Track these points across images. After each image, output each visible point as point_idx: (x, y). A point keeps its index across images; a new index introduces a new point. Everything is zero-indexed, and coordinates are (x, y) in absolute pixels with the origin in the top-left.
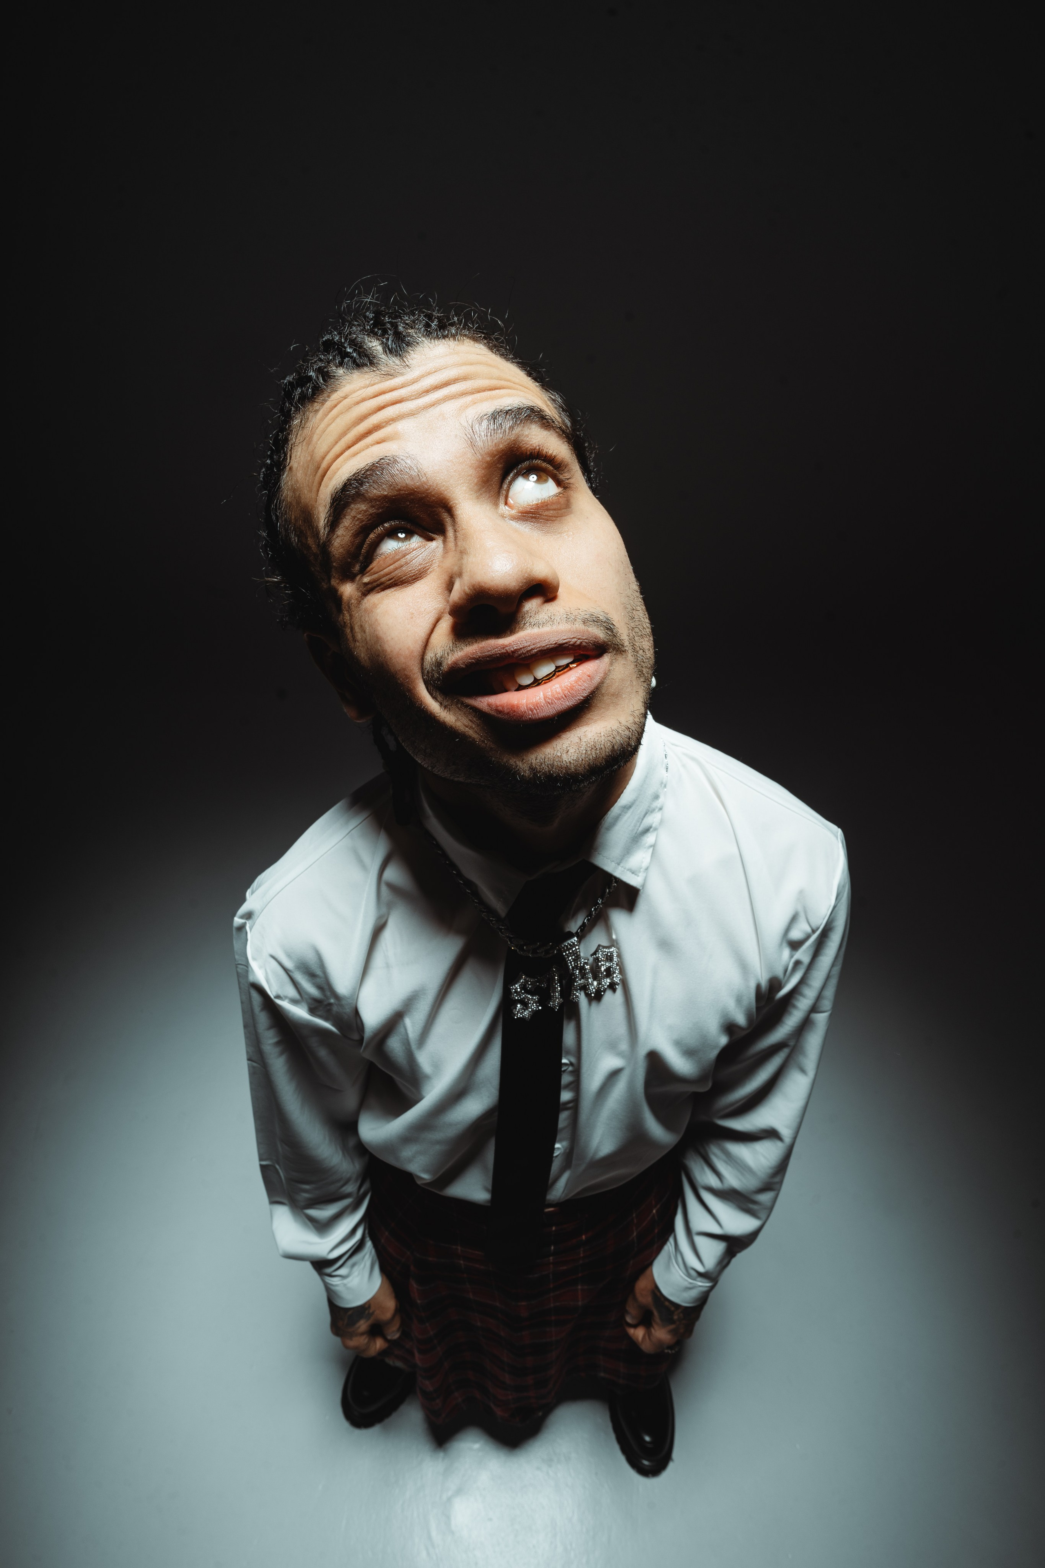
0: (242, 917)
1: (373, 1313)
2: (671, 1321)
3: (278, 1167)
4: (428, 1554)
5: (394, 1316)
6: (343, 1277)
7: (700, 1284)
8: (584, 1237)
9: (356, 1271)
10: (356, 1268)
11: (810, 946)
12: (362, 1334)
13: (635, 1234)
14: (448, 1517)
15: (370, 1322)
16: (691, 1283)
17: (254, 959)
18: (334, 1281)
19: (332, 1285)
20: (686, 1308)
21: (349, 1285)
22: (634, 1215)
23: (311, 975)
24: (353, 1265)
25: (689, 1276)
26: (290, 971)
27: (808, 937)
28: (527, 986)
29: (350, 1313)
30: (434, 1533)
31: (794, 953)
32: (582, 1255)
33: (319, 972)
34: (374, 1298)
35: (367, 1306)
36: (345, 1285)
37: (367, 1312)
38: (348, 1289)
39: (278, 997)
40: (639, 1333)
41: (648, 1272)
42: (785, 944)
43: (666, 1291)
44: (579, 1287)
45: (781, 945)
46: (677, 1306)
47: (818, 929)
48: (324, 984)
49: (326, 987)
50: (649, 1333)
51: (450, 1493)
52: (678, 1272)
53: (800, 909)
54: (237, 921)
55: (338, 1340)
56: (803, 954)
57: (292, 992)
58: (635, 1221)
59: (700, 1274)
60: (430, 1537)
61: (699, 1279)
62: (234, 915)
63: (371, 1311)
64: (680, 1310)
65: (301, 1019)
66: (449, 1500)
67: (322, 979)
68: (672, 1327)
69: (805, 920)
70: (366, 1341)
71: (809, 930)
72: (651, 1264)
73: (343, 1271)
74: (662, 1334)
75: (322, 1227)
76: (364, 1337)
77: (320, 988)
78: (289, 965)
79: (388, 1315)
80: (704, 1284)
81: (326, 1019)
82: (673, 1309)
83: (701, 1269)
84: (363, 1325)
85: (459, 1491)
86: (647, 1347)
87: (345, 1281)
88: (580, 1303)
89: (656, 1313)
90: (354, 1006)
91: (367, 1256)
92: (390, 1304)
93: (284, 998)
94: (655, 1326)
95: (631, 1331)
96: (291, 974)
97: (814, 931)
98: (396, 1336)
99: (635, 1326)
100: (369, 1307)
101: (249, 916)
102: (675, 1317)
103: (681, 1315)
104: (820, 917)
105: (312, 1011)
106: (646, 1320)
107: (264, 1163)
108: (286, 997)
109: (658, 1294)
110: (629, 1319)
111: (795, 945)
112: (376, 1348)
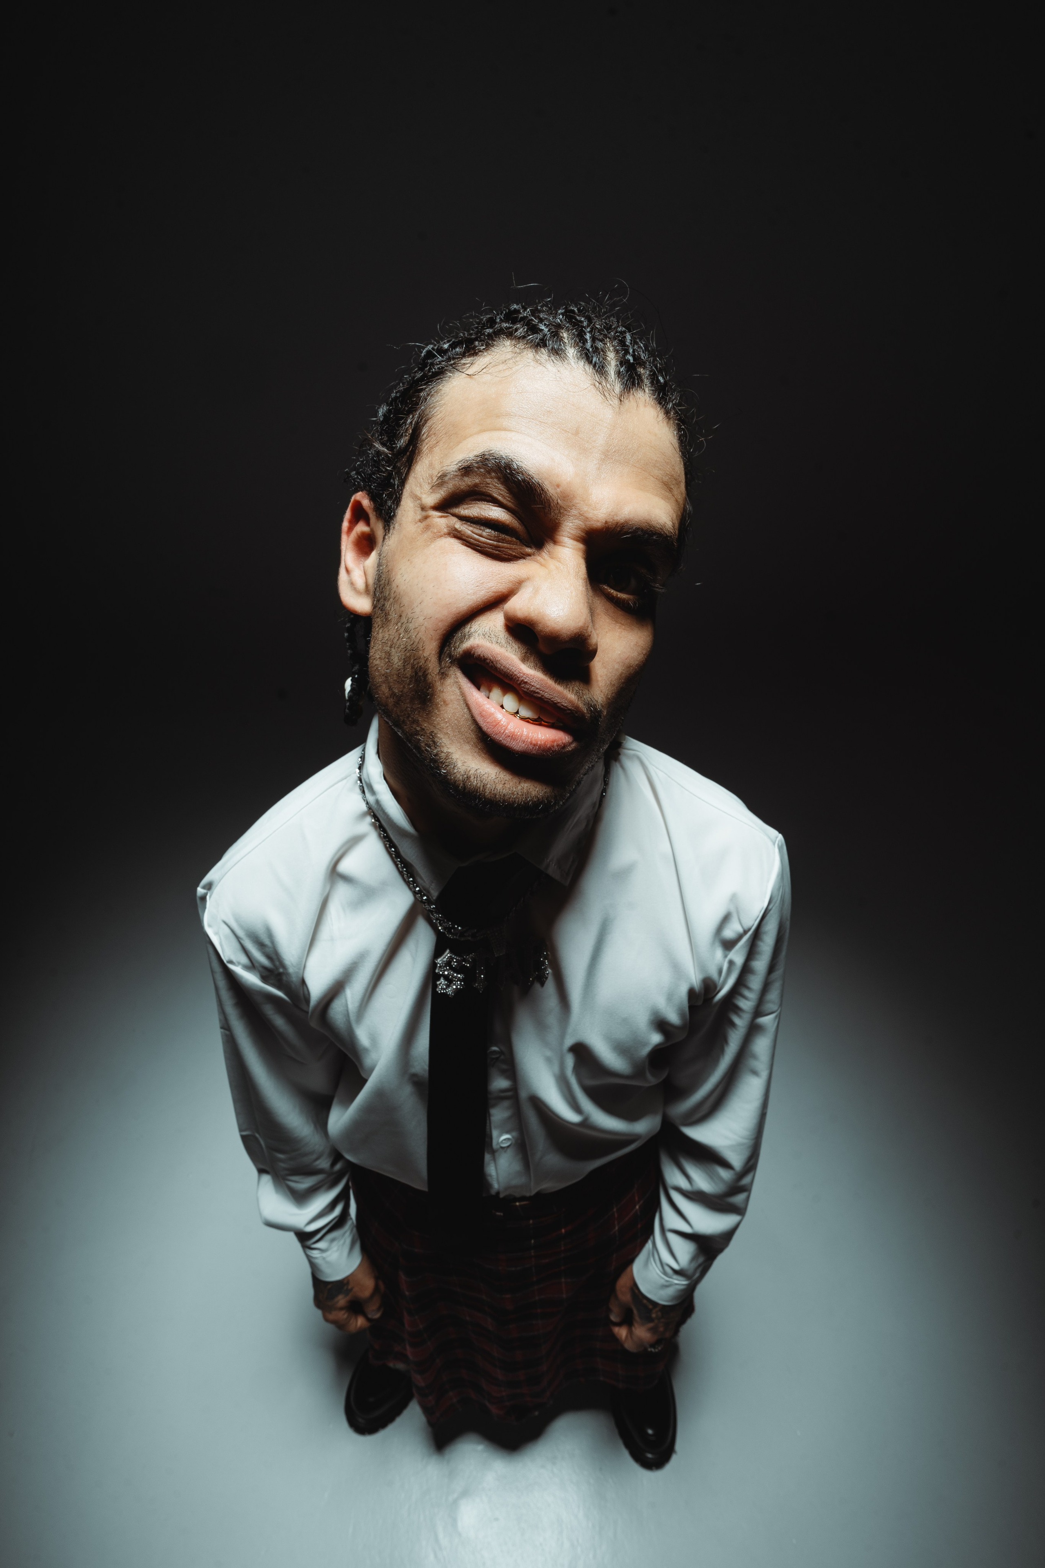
0: (204, 888)
1: (351, 1289)
2: (650, 1320)
3: (257, 1135)
4: (436, 1556)
5: (372, 1295)
6: (322, 1250)
7: (676, 1282)
8: (563, 1231)
9: (335, 1246)
10: (335, 1243)
11: (742, 946)
12: (341, 1309)
13: (617, 1228)
14: (455, 1520)
15: (348, 1298)
16: (667, 1281)
17: (210, 926)
18: (315, 1254)
19: (312, 1257)
20: (664, 1306)
21: (329, 1259)
22: (615, 1210)
23: (261, 945)
24: (333, 1240)
25: (665, 1273)
26: (242, 939)
27: (740, 937)
28: (452, 964)
29: (329, 1286)
30: (441, 1536)
31: (727, 952)
32: (563, 1248)
33: (267, 942)
34: (352, 1275)
35: (345, 1282)
36: (324, 1258)
37: (345, 1288)
38: (328, 1263)
39: (231, 962)
40: (622, 1332)
41: (629, 1269)
42: (718, 944)
43: (644, 1288)
44: (563, 1280)
45: (713, 943)
46: (655, 1304)
47: (749, 930)
48: (274, 955)
49: (274, 957)
50: (630, 1332)
51: (455, 1495)
52: (655, 1270)
53: (733, 909)
54: (200, 891)
55: (319, 1313)
56: (738, 956)
57: (244, 960)
58: (616, 1215)
59: (676, 1272)
60: (437, 1540)
61: (675, 1277)
62: (198, 886)
63: (350, 1287)
64: (657, 1309)
65: (254, 985)
66: (455, 1502)
67: (271, 949)
68: (651, 1325)
69: (738, 920)
70: (346, 1316)
71: (741, 930)
72: (632, 1261)
73: (321, 1245)
74: (642, 1333)
75: (300, 1198)
76: (343, 1312)
77: (268, 957)
78: (241, 933)
79: (367, 1293)
80: (680, 1283)
81: (279, 988)
82: (651, 1307)
83: (676, 1266)
84: (341, 1300)
85: (465, 1493)
86: (629, 1346)
87: (324, 1255)
88: (564, 1296)
89: (635, 1312)
90: (301, 976)
91: (348, 1233)
92: (368, 1284)
93: (237, 964)
94: (636, 1325)
95: (617, 1330)
96: (242, 942)
97: (745, 932)
98: (377, 1316)
99: (619, 1324)
100: (348, 1283)
101: (209, 886)
102: (654, 1316)
103: (659, 1314)
104: (751, 918)
105: (264, 979)
106: (627, 1320)
107: (244, 1133)
108: (239, 963)
109: (636, 1291)
110: (613, 1318)
111: (728, 945)
112: (356, 1325)
